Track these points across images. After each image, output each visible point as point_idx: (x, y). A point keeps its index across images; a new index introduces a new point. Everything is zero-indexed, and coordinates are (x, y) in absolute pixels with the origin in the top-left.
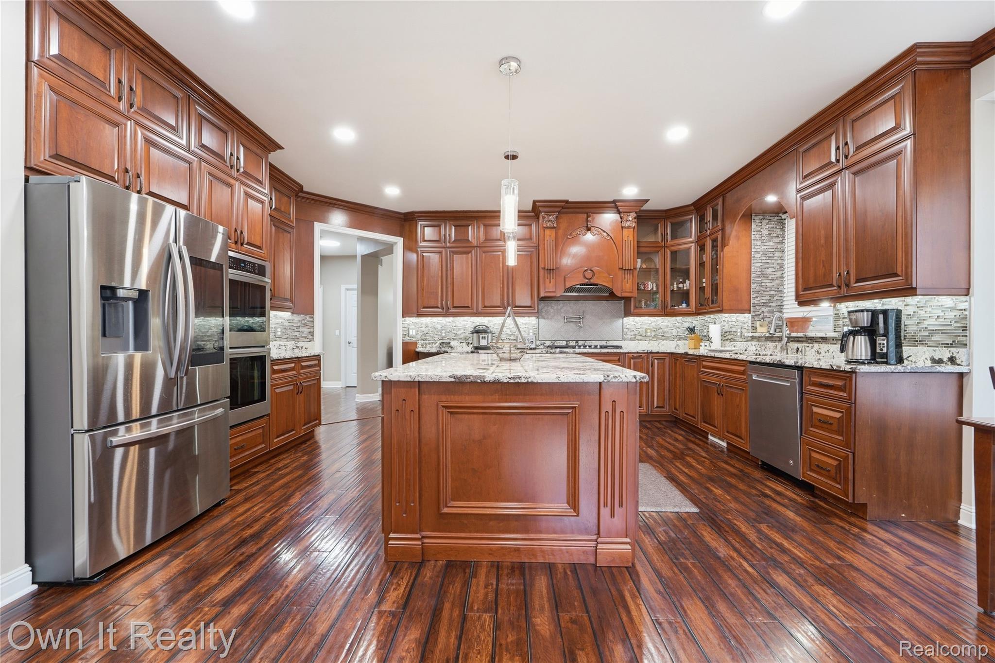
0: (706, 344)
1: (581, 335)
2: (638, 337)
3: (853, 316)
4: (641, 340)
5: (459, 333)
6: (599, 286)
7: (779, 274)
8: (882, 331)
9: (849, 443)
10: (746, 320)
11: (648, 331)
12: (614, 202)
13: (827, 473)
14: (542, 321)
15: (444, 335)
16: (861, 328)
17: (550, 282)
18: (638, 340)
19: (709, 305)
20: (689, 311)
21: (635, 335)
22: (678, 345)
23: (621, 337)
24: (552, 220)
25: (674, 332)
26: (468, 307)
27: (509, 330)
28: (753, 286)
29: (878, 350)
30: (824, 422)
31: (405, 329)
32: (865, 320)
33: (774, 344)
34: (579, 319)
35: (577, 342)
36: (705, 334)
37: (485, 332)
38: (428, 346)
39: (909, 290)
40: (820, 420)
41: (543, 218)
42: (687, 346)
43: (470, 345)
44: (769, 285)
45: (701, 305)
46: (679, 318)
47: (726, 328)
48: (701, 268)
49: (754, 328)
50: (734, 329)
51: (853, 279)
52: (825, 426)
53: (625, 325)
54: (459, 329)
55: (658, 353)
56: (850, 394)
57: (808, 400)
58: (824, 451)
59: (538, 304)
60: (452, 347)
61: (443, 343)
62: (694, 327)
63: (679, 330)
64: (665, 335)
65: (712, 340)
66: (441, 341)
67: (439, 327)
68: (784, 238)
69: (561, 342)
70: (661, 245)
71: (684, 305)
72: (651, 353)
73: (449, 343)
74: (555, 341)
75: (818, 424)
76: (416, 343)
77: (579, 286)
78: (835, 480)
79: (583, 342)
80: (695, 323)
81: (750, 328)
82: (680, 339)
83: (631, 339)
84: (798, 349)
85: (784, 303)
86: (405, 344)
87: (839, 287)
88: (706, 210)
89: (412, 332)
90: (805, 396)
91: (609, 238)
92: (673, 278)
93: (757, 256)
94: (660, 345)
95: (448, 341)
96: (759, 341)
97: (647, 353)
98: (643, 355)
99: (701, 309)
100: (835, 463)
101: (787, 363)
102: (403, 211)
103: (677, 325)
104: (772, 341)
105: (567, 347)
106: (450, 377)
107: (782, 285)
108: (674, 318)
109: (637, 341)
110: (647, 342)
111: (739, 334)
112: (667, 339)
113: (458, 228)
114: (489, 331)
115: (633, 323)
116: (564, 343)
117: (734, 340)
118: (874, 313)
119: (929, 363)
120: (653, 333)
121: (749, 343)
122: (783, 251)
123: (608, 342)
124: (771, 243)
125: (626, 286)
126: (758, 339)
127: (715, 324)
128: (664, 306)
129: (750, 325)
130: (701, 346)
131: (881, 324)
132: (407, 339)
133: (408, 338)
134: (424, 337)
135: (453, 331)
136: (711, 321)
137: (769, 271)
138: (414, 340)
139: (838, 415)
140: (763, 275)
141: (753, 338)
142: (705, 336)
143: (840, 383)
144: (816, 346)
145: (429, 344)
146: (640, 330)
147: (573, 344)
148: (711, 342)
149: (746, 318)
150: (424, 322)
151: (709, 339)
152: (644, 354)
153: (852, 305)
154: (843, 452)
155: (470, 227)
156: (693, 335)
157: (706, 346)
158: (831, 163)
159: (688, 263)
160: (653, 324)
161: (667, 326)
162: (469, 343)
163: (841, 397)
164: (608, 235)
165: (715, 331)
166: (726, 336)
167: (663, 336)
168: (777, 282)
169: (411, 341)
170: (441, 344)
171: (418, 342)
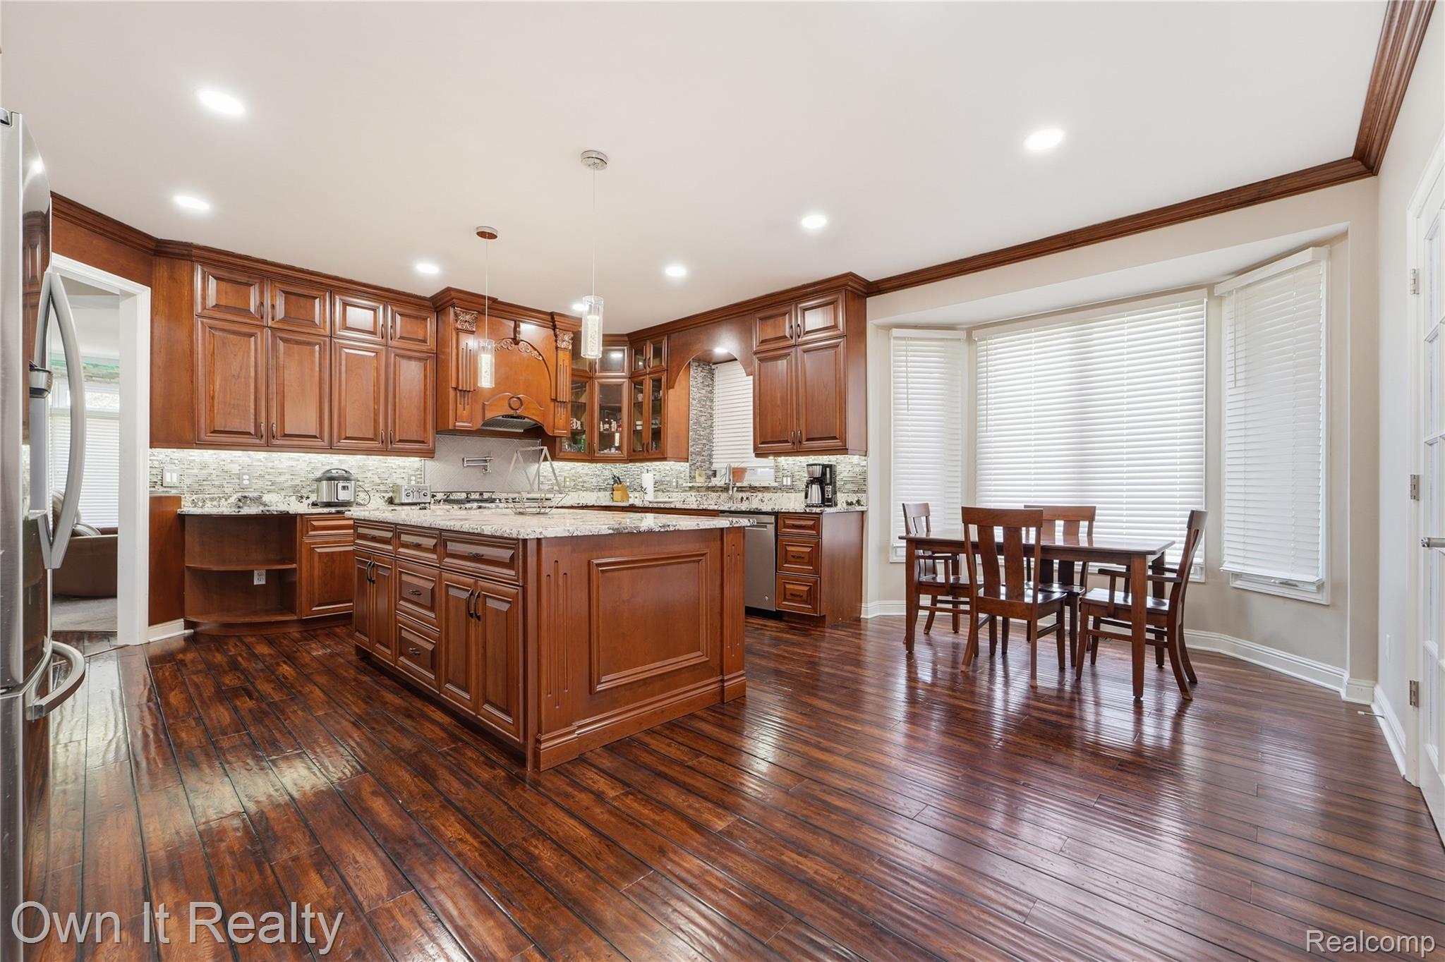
0: (637, 495)
1: (486, 485)
3: (811, 468)
5: (281, 479)
6: (526, 420)
7: (709, 423)
8: (828, 481)
9: (817, 571)
10: (682, 469)
11: (568, 480)
12: (552, 315)
13: (799, 599)
15: (246, 482)
16: (815, 478)
17: (464, 409)
21: (552, 484)
22: (598, 497)
24: (470, 321)
25: (594, 481)
26: (315, 437)
28: (690, 433)
29: (826, 496)
30: (798, 557)
31: (154, 471)
32: (817, 472)
33: (717, 494)
34: (483, 464)
35: (481, 494)
36: (635, 484)
37: (347, 479)
38: (209, 504)
39: (844, 450)
40: (793, 557)
41: (456, 315)
42: (608, 498)
43: (304, 500)
44: (702, 433)
46: (599, 465)
47: (657, 478)
48: (638, 408)
49: (692, 478)
50: (668, 479)
51: (804, 439)
52: (798, 560)
53: (541, 471)
54: (280, 474)
56: (818, 533)
57: (782, 541)
58: (798, 581)
59: (434, 438)
60: (266, 505)
61: (245, 497)
62: (621, 476)
63: (600, 479)
64: (585, 485)
66: (240, 494)
67: (235, 469)
68: (712, 386)
69: (458, 494)
70: (589, 376)
71: (613, 450)
73: (260, 497)
74: (451, 492)
75: (793, 560)
76: (177, 500)
77: (501, 418)
78: (806, 602)
79: (490, 495)
80: (623, 471)
81: (688, 478)
82: (600, 490)
83: (548, 490)
84: (742, 498)
85: (714, 453)
86: (156, 502)
87: (794, 443)
88: (645, 345)
89: (171, 478)
90: (780, 538)
91: (541, 358)
92: (602, 418)
93: (694, 402)
94: (580, 498)
95: (256, 495)
96: (698, 491)
99: (635, 455)
100: (806, 589)
101: (764, 510)
102: (159, 238)
103: (599, 472)
104: (714, 491)
105: (468, 500)
106: (609, 529)
107: (712, 434)
108: (594, 465)
111: (674, 484)
112: (588, 489)
113: (293, 297)
114: (352, 478)
115: (550, 470)
116: (463, 496)
117: (668, 491)
118: (825, 467)
119: (845, 505)
120: (573, 483)
121: (689, 494)
122: (712, 401)
124: (704, 391)
125: (561, 422)
126: (698, 489)
128: (592, 450)
129: (688, 474)
131: (828, 476)
132: (160, 491)
133: (162, 489)
134: (196, 487)
135: (267, 477)
136: (646, 469)
137: (703, 419)
138: (173, 492)
139: (808, 550)
140: (698, 423)
141: (691, 488)
143: (811, 523)
144: (760, 495)
145: (212, 499)
147: (477, 496)
148: (646, 493)
149: (683, 467)
150: (197, 459)
151: (642, 490)
153: (812, 459)
154: (811, 577)
155: (317, 301)
156: (619, 485)
157: (637, 497)
158: (785, 337)
159: (620, 401)
160: (573, 471)
161: (587, 474)
162: (302, 497)
163: (811, 535)
164: (540, 354)
165: (648, 480)
166: (660, 486)
167: (583, 486)
168: (708, 431)
169: (167, 495)
170: (240, 500)
171: (182, 496)
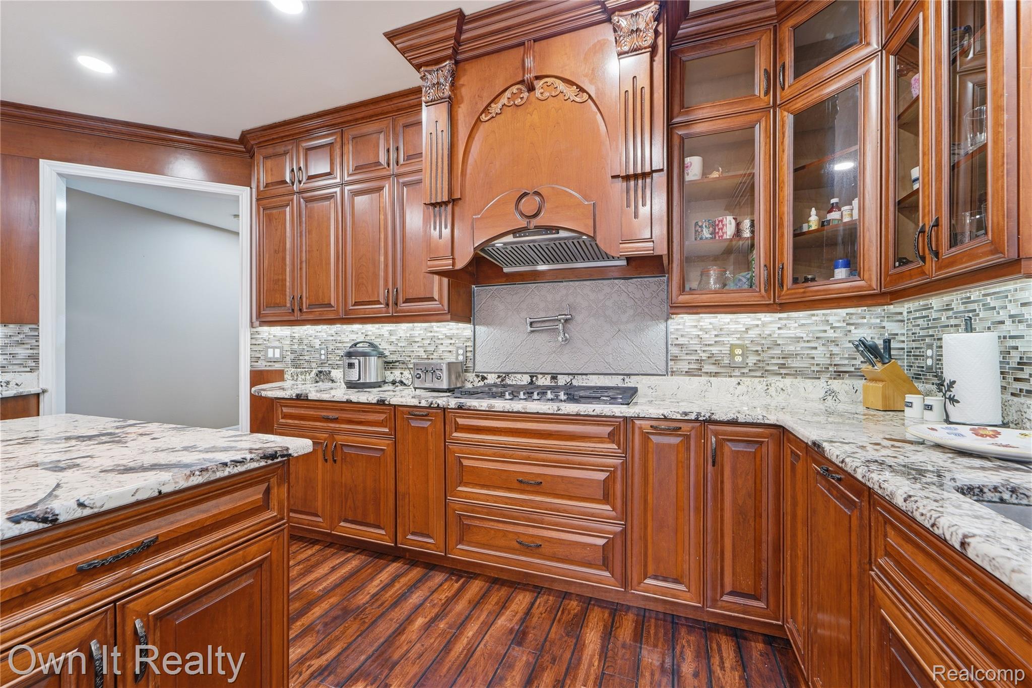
0: (929, 400)
1: (565, 362)
2: (707, 368)
4: (716, 374)
6: (563, 234)
11: (738, 351)
14: (480, 329)
17: (440, 237)
18: (709, 374)
19: (937, 254)
20: (860, 288)
21: (700, 361)
22: (831, 393)
23: (663, 367)
24: (441, 81)
25: (820, 355)
26: (329, 306)
27: (422, 350)
31: (258, 348)
34: (557, 325)
35: (554, 377)
36: (929, 362)
38: (300, 377)
42: (860, 396)
45: (903, 261)
48: (906, 134)
53: (671, 337)
55: (734, 423)
60: (333, 381)
61: (321, 372)
62: (887, 342)
63: (835, 350)
64: (790, 362)
65: (956, 392)
66: (318, 369)
67: (317, 343)
69: (519, 376)
70: (763, 105)
71: (841, 273)
72: (710, 421)
73: (330, 372)
76: (280, 373)
79: (568, 379)
80: (892, 327)
82: (839, 374)
83: (689, 373)
89: (274, 354)
91: (585, 97)
94: (772, 390)
95: (328, 370)
97: (696, 420)
98: (686, 427)
99: (901, 277)
103: (831, 334)
109: (704, 379)
110: (734, 381)
112: (797, 373)
115: (695, 332)
120: (753, 358)
123: (627, 379)
127: (969, 328)
128: (774, 280)
130: (910, 405)
132: (263, 366)
133: (265, 363)
135: (337, 351)
136: (953, 322)
138: (277, 366)
142: (930, 369)
145: (302, 373)
146: (715, 349)
148: (953, 400)
152: (690, 425)
156: (879, 367)
157: (929, 408)
160: (753, 334)
161: (798, 339)
164: (582, 90)
165: (968, 357)
167: (782, 366)
169: (270, 368)
170: (317, 375)
171: (286, 370)
